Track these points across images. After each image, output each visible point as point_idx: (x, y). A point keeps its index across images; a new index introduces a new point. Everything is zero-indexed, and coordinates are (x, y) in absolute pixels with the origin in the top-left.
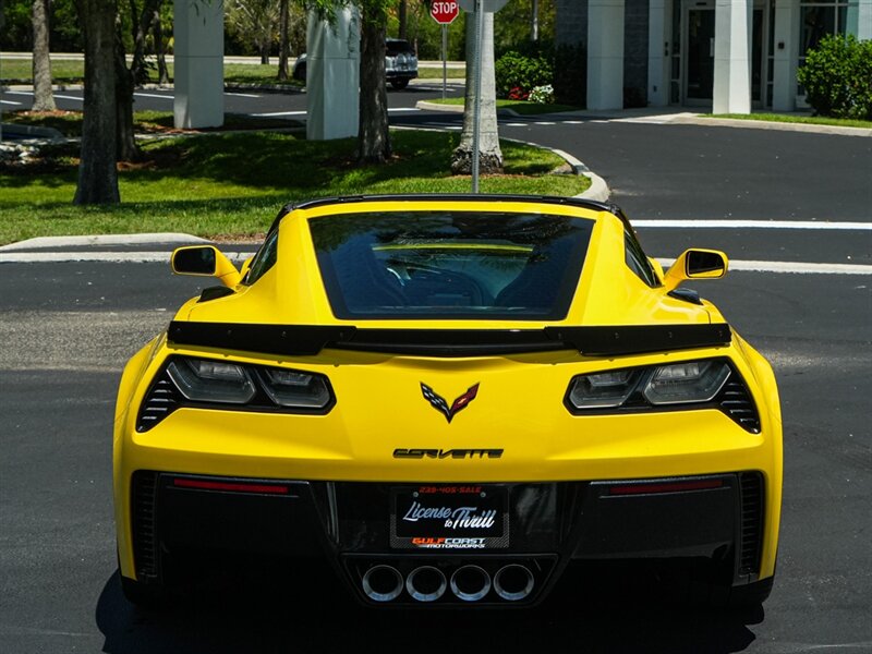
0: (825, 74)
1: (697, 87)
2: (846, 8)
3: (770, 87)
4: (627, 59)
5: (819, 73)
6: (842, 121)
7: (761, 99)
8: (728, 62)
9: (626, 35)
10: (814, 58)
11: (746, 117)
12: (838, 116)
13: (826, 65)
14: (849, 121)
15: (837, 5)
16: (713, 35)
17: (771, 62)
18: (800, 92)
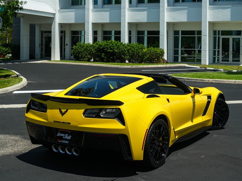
0: (78, 51)
1: (47, 54)
2: (81, 36)
3: (64, 54)
4: (30, 48)
5: (77, 51)
6: (82, 62)
7: (63, 57)
8: (55, 48)
9: (30, 42)
10: (75, 47)
11: (59, 61)
12: (81, 61)
13: (78, 49)
14: (84, 62)
15: (79, 35)
16: (51, 42)
17: (65, 48)
18: (71, 55)
